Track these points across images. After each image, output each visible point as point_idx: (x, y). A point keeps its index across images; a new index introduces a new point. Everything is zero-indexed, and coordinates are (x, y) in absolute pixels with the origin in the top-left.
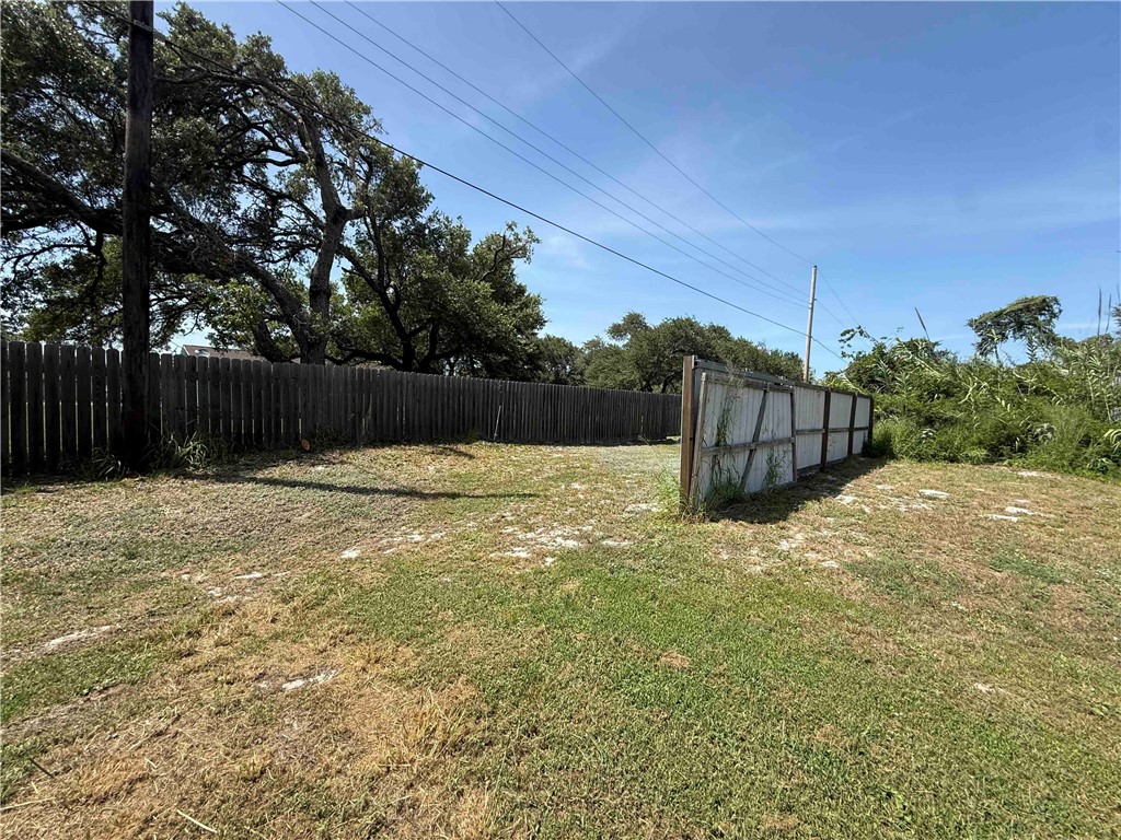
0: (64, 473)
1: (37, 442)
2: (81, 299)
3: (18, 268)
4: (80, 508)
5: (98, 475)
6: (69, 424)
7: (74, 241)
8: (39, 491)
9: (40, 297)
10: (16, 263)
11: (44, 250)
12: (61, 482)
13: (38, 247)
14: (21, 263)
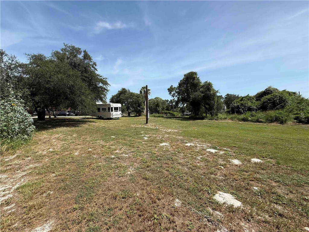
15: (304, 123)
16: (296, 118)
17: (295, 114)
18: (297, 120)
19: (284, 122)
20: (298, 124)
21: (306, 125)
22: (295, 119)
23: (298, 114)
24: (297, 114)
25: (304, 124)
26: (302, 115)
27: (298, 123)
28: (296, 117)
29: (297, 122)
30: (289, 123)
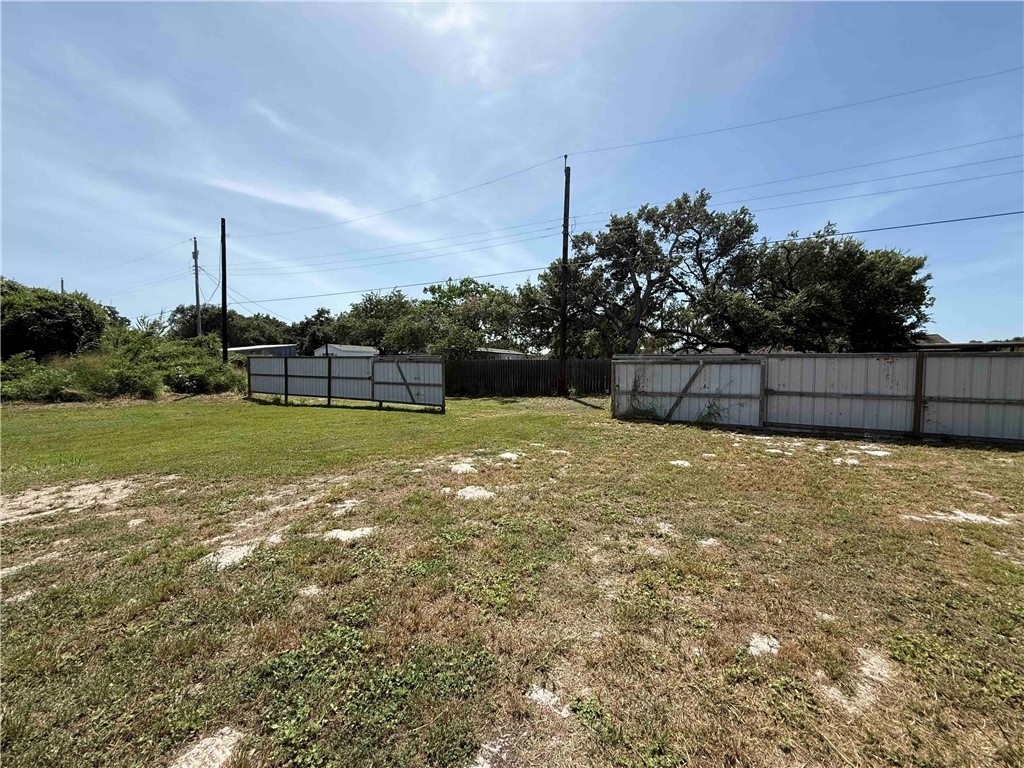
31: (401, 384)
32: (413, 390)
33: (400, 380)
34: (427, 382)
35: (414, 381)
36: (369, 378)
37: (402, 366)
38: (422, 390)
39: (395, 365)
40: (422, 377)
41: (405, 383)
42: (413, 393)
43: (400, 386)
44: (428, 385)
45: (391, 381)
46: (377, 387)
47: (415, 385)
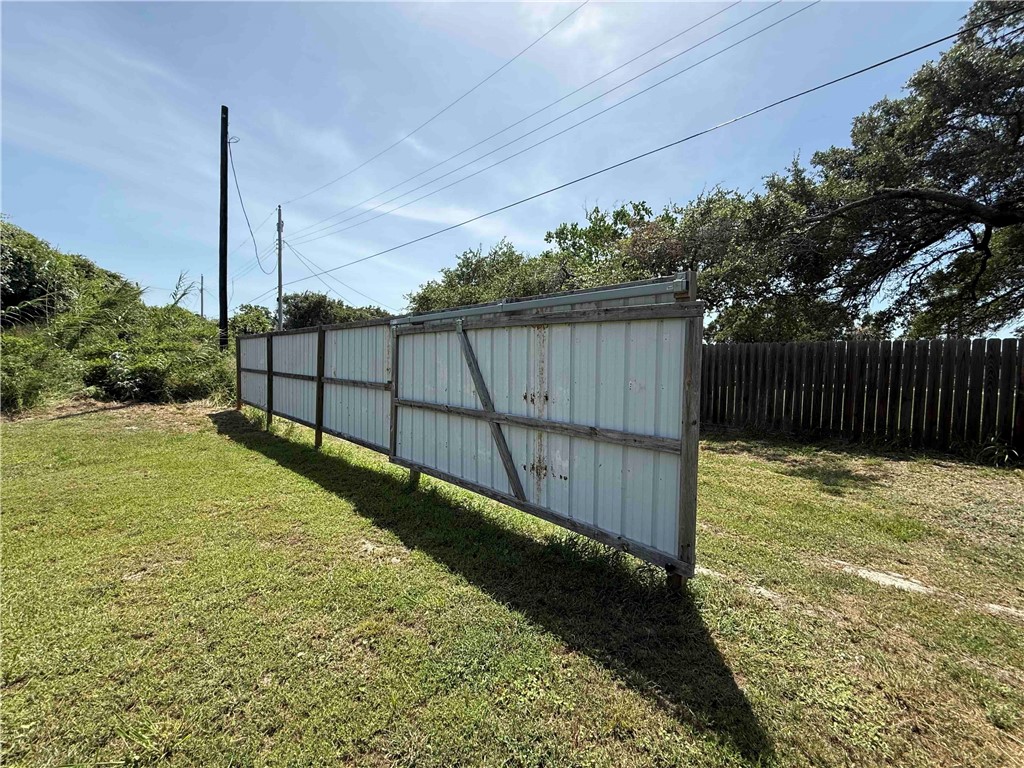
0: (952, 452)
1: (932, 423)
2: (960, 296)
3: (913, 281)
4: (978, 489)
5: (987, 460)
6: (960, 409)
7: (961, 244)
8: (935, 464)
9: (925, 301)
10: (912, 278)
11: (934, 260)
12: (952, 459)
13: (929, 260)
14: (915, 277)
15: (129, 398)
16: (97, 377)
17: (91, 356)
18: (100, 385)
19: (21, 401)
20: (100, 404)
21: (136, 408)
22: (89, 382)
23: (106, 355)
24: (101, 354)
25: (128, 406)
26: (122, 364)
27: (104, 400)
28: (95, 368)
29: (96, 397)
30: (53, 401)
31: (474, 415)
32: (521, 443)
33: (472, 401)
34: (585, 418)
35: (521, 409)
36: (387, 387)
37: (481, 341)
38: (558, 452)
39: (455, 339)
40: (559, 392)
41: (487, 413)
42: (520, 459)
43: (469, 424)
44: (592, 433)
45: (442, 400)
46: (405, 415)
47: (529, 424)
